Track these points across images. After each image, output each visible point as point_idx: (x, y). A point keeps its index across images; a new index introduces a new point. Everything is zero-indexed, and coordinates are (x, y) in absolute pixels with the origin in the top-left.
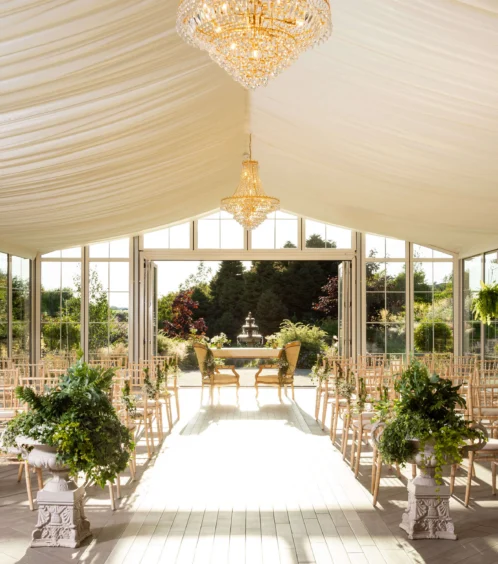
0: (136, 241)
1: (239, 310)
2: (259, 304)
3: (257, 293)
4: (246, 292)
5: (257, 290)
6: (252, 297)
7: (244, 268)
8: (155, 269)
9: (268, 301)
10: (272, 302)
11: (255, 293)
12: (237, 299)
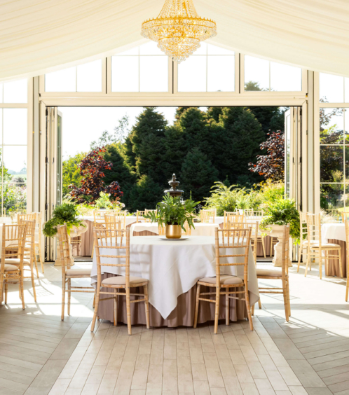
0: (36, 83)
1: (160, 173)
2: (184, 165)
3: (182, 153)
4: (169, 152)
5: (181, 149)
6: (176, 157)
7: (166, 122)
8: (59, 118)
9: (195, 162)
10: (200, 162)
11: (179, 153)
12: (157, 159)
